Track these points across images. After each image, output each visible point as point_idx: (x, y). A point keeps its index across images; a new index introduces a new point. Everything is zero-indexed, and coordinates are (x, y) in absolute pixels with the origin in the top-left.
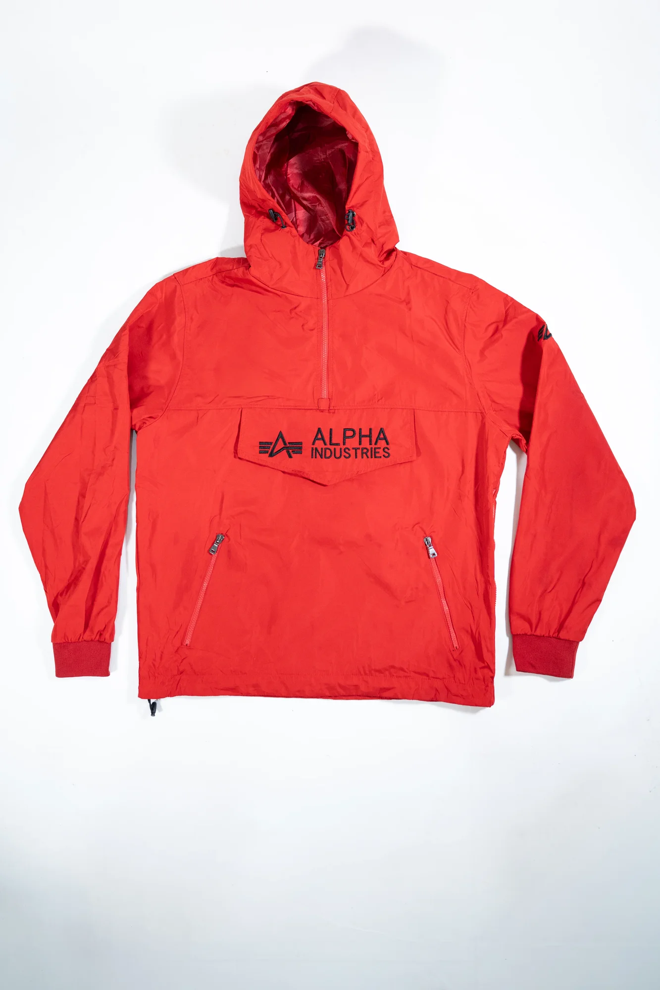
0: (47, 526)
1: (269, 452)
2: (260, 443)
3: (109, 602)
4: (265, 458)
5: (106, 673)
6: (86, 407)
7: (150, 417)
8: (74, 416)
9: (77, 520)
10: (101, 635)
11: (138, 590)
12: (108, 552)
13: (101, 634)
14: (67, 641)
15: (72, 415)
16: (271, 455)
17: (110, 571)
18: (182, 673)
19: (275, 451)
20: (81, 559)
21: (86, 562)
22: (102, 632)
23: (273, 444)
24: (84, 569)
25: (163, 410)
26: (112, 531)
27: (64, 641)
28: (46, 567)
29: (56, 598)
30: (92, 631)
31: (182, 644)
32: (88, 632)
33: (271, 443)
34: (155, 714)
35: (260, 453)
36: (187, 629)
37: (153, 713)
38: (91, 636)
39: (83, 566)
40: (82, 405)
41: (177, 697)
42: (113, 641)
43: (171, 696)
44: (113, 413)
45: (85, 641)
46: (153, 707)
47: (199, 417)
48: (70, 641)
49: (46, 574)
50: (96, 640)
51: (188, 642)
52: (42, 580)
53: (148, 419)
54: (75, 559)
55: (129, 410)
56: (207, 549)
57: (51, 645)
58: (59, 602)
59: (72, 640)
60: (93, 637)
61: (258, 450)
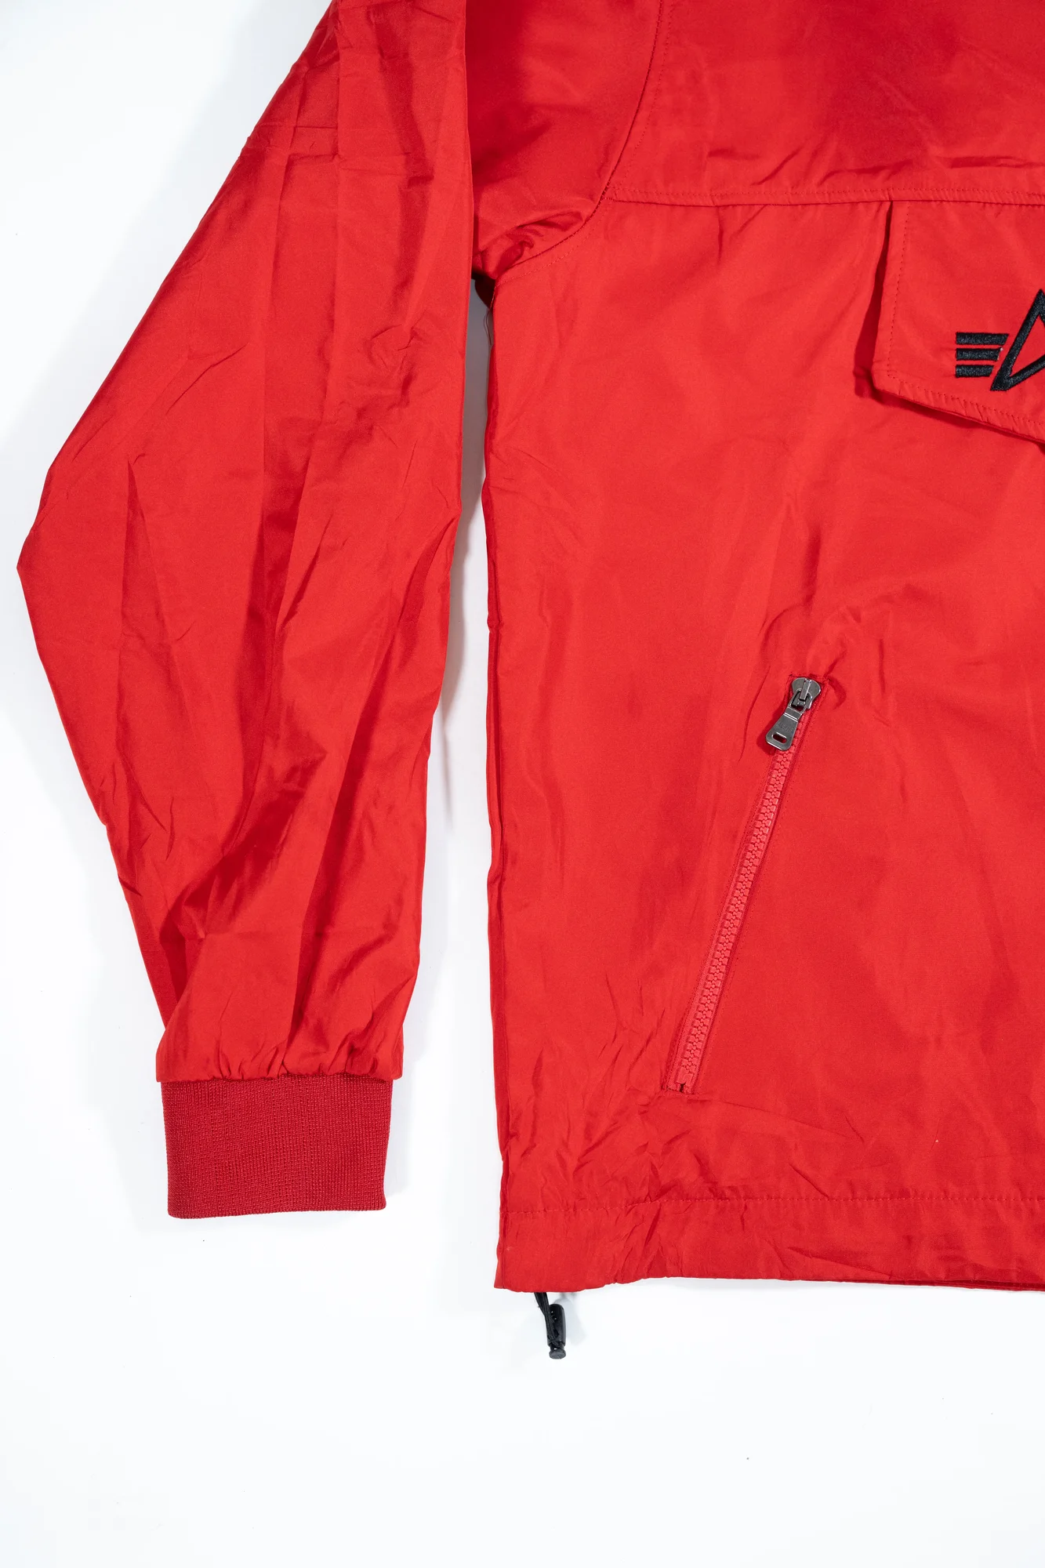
0: (141, 637)
1: (996, 370)
2: (959, 335)
3: (390, 928)
4: (975, 397)
5: (370, 1197)
6: (298, 170)
7: (544, 223)
8: (247, 205)
9: (255, 616)
10: (353, 1052)
11: (497, 881)
12: (383, 741)
13: (354, 1048)
14: (225, 1072)
15: (237, 199)
16: (999, 384)
17: (391, 808)
18: (663, 1191)
19: (1017, 367)
20: (278, 760)
21: (304, 772)
22: (357, 1045)
23: (1010, 340)
24: (298, 796)
25: (591, 197)
26: (394, 664)
27: (217, 1074)
28: (136, 794)
29: (174, 915)
30: (320, 1036)
31: (663, 1086)
32: (302, 1043)
33: (1001, 338)
34: (566, 1348)
35: (957, 376)
36: (680, 1027)
37: (556, 1343)
38: (316, 1053)
39: (292, 786)
40: (276, 161)
41: (642, 1281)
42: (400, 1075)
43: (623, 1281)
44: (405, 198)
45: (288, 1074)
46: (555, 1319)
47: (726, 237)
48: (235, 1074)
49: (135, 822)
50: (332, 1072)
51: (686, 1075)
52: (116, 849)
53: (540, 229)
54: (252, 763)
55: (467, 189)
56: (755, 731)
57: (154, 1093)
58: (184, 929)
59: (245, 1068)
60: (327, 1058)
61: (949, 363)
